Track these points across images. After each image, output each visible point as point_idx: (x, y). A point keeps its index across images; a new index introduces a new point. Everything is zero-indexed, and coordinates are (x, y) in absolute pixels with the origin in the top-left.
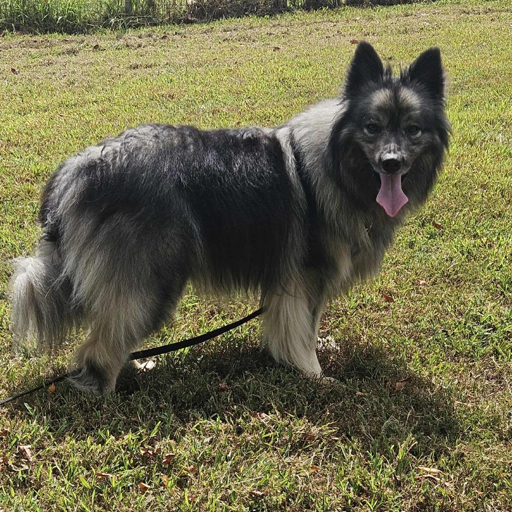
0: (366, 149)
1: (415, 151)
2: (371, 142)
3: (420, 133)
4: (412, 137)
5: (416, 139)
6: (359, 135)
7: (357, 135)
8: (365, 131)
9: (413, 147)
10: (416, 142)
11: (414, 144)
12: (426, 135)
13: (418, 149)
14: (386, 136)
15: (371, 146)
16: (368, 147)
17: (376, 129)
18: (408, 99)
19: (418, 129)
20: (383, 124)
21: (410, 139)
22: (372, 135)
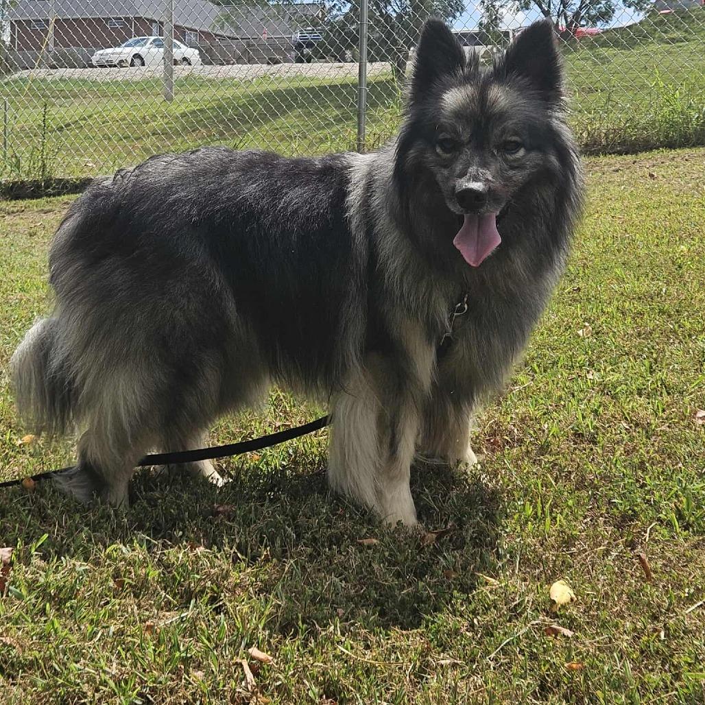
0: (439, 177)
1: (514, 179)
2: (445, 167)
3: (521, 152)
4: (509, 157)
5: (515, 161)
6: (430, 157)
7: (428, 158)
8: (438, 150)
9: (511, 173)
10: (516, 164)
11: (512, 168)
12: (533, 155)
13: (519, 176)
14: (466, 155)
15: (446, 172)
16: (442, 173)
17: (453, 146)
18: (500, 100)
19: (517, 146)
20: (462, 138)
21: (506, 160)
22: (448, 155)
